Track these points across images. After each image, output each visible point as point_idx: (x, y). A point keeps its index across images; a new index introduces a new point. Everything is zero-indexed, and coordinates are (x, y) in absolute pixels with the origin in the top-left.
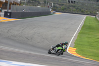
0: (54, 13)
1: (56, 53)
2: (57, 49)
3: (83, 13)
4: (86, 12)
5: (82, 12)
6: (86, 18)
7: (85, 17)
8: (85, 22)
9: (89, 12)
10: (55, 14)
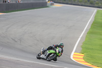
0: (52, 4)
1: (47, 57)
2: (48, 52)
3: (92, 5)
4: (97, 4)
5: (91, 3)
6: (98, 12)
7: (95, 10)
8: (96, 17)
9: (100, 4)
10: (53, 6)
